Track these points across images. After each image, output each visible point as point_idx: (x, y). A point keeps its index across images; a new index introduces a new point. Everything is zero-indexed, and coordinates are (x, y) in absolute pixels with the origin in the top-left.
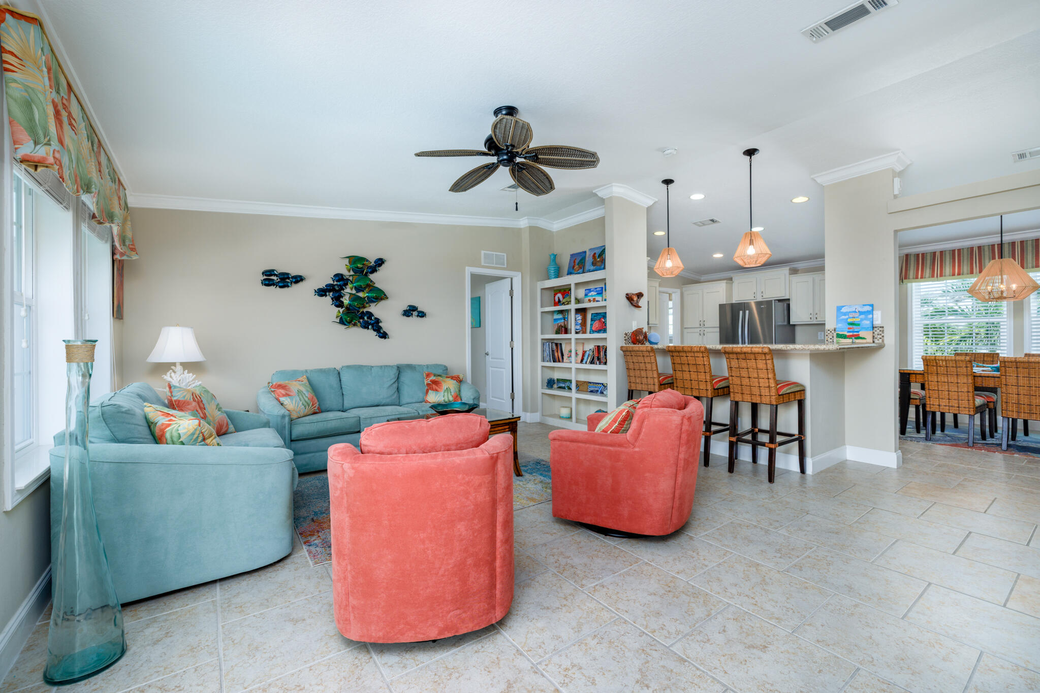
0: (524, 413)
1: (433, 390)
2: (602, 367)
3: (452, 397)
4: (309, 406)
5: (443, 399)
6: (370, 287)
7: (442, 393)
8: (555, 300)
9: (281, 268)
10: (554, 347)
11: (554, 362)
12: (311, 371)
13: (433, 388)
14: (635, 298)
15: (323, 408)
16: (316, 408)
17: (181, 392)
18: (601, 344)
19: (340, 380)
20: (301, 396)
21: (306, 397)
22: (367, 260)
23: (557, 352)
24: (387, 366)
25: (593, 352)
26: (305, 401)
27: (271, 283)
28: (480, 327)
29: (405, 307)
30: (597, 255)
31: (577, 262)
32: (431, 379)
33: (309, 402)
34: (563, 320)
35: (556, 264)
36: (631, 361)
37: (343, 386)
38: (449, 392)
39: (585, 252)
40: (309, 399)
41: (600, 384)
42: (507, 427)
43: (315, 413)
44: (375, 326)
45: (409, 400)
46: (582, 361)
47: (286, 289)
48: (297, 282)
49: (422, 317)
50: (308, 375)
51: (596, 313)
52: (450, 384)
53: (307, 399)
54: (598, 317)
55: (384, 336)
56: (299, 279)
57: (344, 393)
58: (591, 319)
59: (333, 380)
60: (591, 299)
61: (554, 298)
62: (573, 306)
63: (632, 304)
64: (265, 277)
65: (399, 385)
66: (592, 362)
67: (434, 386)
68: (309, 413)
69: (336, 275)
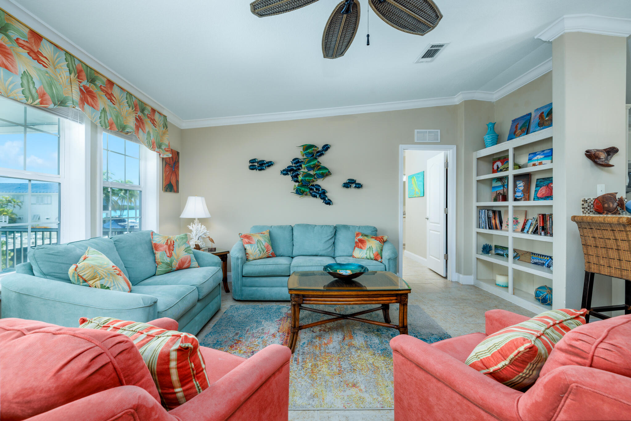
0: (457, 273)
1: (358, 247)
2: (547, 239)
3: (374, 255)
4: (264, 252)
5: (366, 256)
6: (318, 167)
7: (364, 251)
8: (493, 168)
9: (260, 158)
10: (491, 214)
11: (489, 228)
12: (275, 227)
13: (358, 245)
14: (603, 156)
15: (278, 254)
16: (270, 254)
17: (159, 238)
18: (547, 212)
19: (293, 234)
20: (259, 245)
21: (263, 245)
22: (316, 147)
23: (495, 219)
24: (326, 226)
25: (537, 221)
26: (262, 248)
27: (254, 167)
28: (424, 196)
29: (345, 181)
30: (545, 115)
31: (519, 126)
32: (359, 238)
33: (264, 249)
34: (502, 188)
35: (494, 132)
36: (591, 235)
37: (294, 239)
38: (371, 250)
39: (530, 114)
40: (264, 247)
41: (548, 257)
42: (395, 298)
43: (269, 257)
44: (322, 195)
45: (341, 254)
46: (523, 230)
47: (262, 172)
48: (269, 166)
49: (359, 188)
50: (271, 230)
51: (543, 179)
52: (373, 244)
53: (263, 247)
54: (545, 182)
55: (329, 203)
56: (270, 164)
57: (294, 244)
58: (536, 185)
59: (287, 234)
60: (537, 163)
61: (493, 167)
62: (511, 172)
63: (596, 163)
64: (251, 164)
65: (336, 241)
66: (535, 232)
67: (360, 244)
68: (264, 256)
69: (294, 160)
